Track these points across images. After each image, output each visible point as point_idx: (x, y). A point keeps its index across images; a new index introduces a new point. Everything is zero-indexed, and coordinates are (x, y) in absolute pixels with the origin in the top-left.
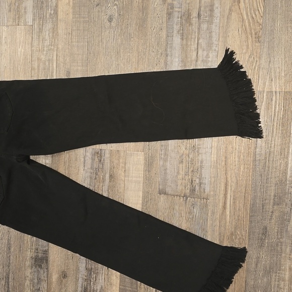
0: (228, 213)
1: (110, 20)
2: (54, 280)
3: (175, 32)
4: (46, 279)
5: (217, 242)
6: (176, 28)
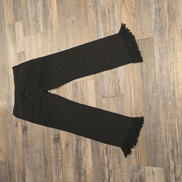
0: (133, 101)
1: (73, 22)
2: (63, 148)
3: (100, 21)
4: (60, 148)
5: (130, 116)
6: (100, 19)
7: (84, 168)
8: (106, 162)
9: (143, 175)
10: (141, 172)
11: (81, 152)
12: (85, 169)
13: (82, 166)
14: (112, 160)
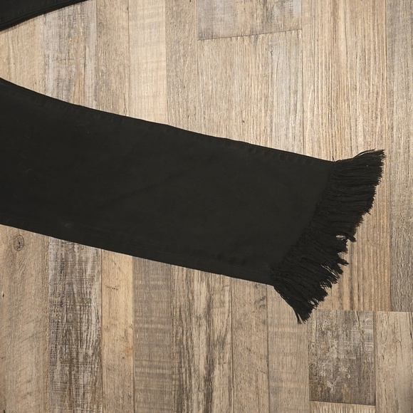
7: (94, 337)
8: (200, 305)
9: (369, 347)
10: (358, 336)
11: (83, 271)
12: (99, 341)
13: (84, 328)
14: (227, 294)
